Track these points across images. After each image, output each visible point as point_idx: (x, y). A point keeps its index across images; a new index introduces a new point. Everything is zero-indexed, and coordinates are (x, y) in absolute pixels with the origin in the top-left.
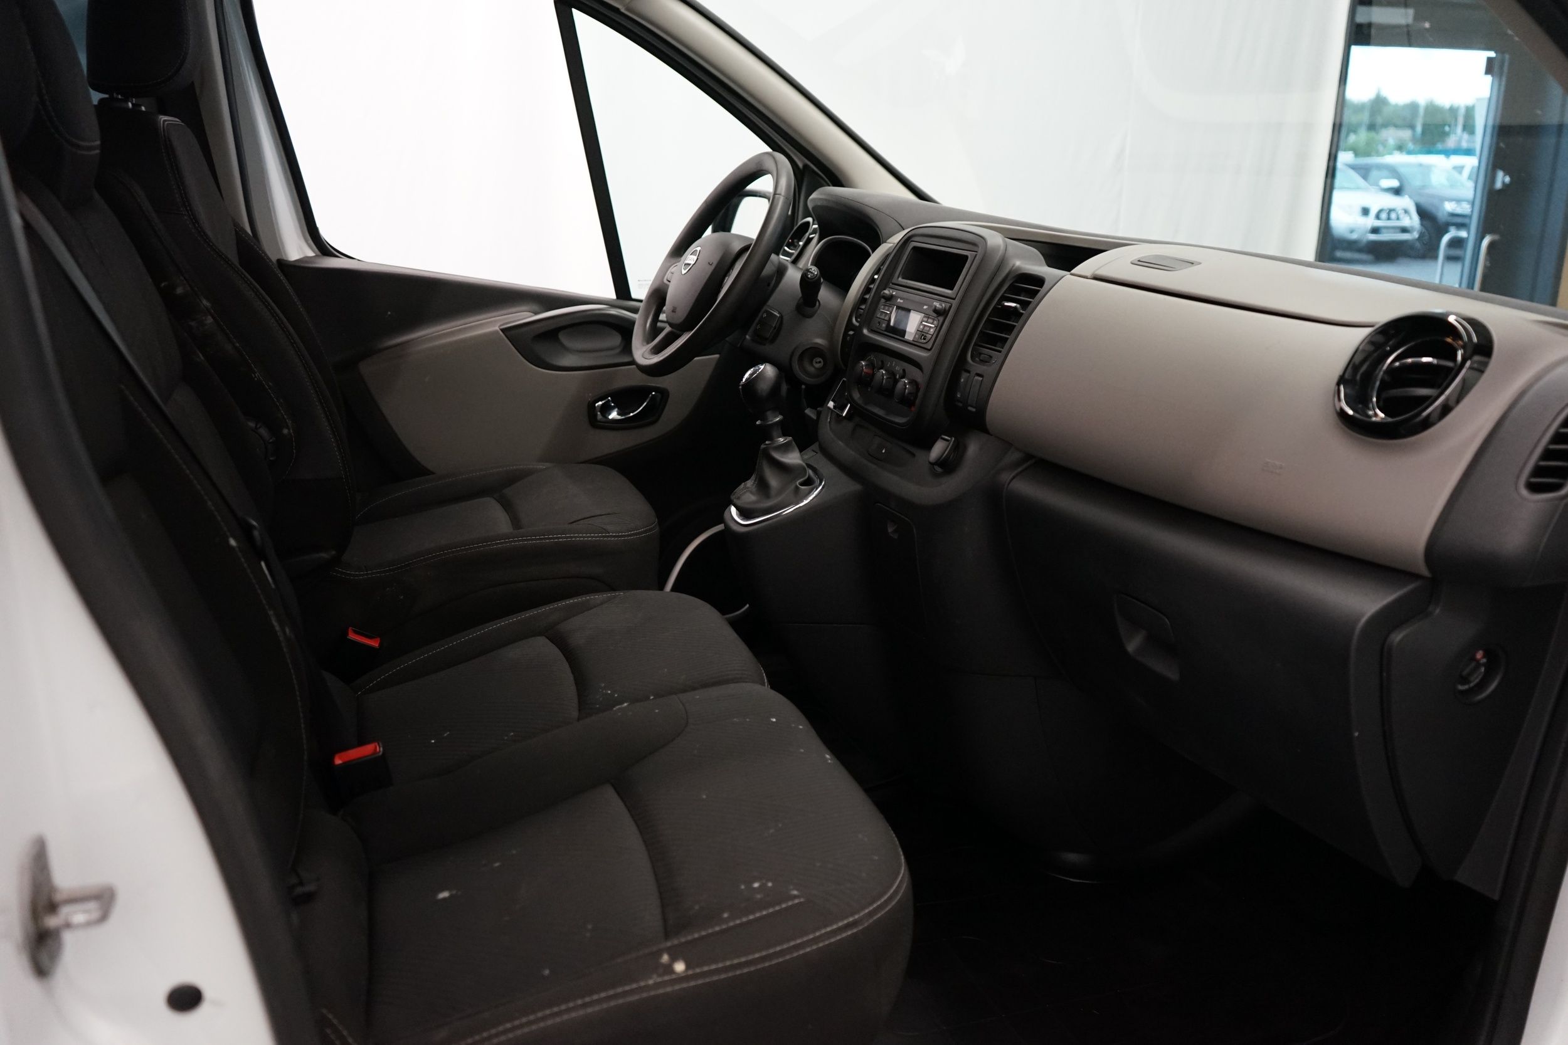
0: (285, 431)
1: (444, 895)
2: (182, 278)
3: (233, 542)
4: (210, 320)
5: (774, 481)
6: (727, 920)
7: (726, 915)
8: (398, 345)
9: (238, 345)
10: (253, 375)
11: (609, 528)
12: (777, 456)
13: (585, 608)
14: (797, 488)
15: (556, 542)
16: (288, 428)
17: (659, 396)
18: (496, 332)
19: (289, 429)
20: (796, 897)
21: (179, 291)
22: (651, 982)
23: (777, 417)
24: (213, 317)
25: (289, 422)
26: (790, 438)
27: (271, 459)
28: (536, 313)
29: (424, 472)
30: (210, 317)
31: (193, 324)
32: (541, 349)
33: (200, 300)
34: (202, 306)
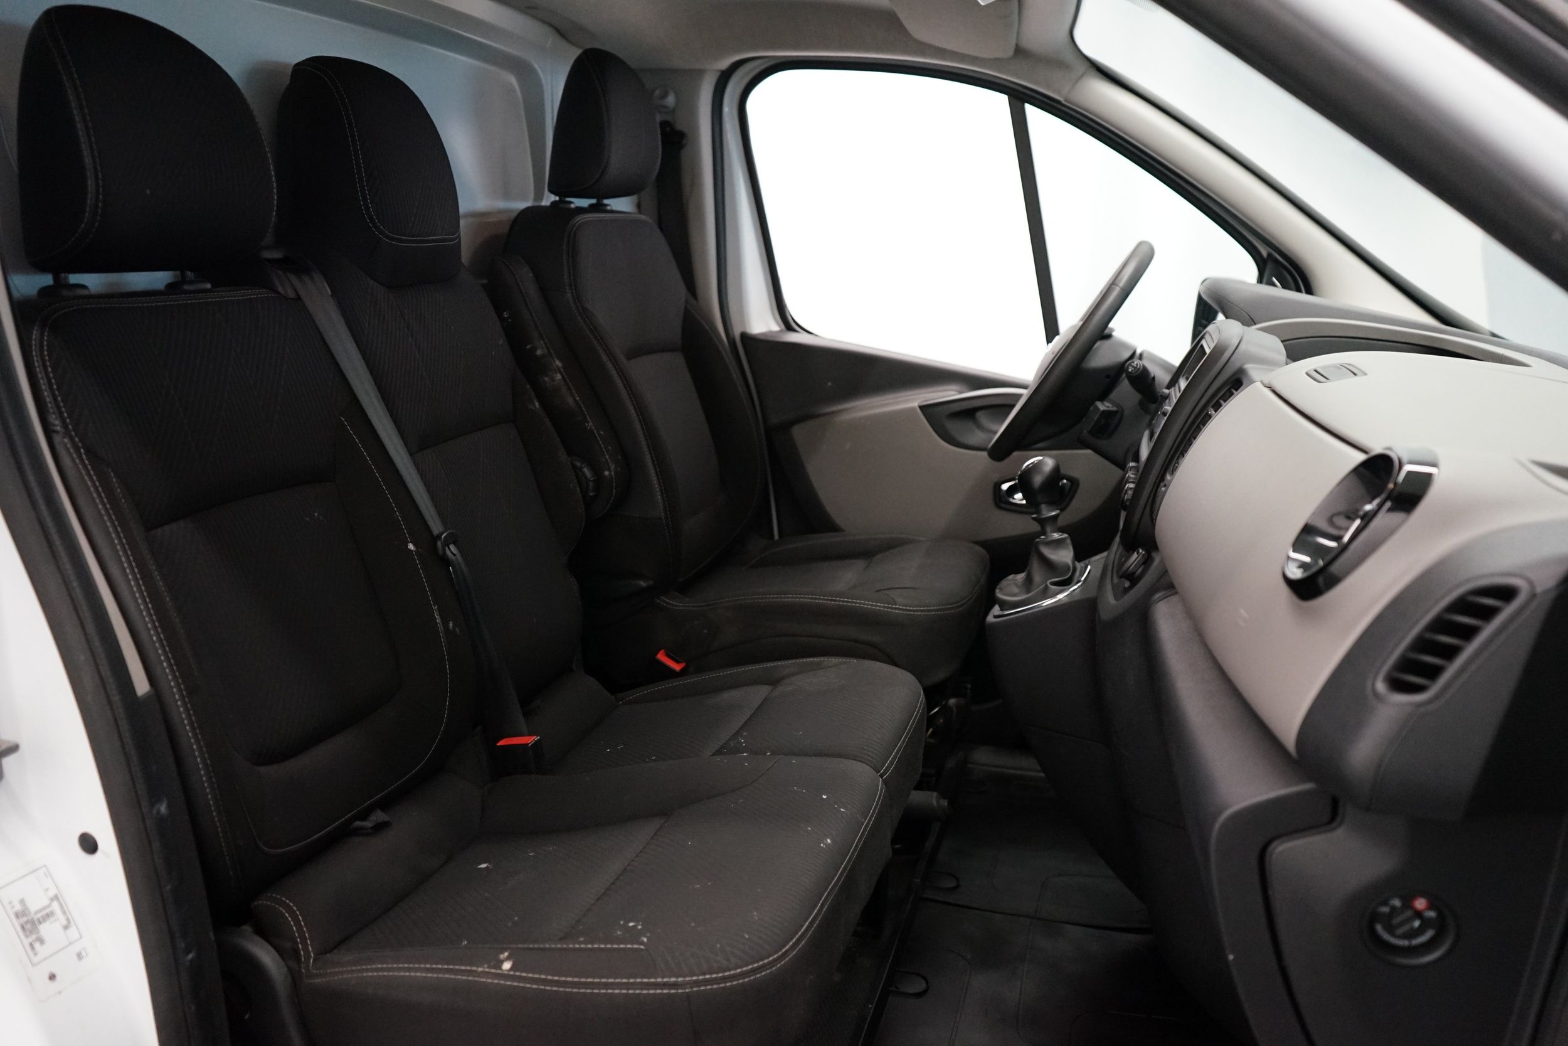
0: (607, 473)
1: (484, 866)
2: (542, 342)
3: (411, 547)
4: (559, 377)
5: (1037, 578)
6: (580, 943)
7: (582, 939)
8: (833, 412)
9: (578, 398)
10: (587, 424)
11: (899, 600)
12: (1046, 551)
13: (818, 667)
14: (1046, 587)
15: (839, 605)
16: (609, 470)
17: (1069, 483)
18: (913, 409)
19: (610, 472)
20: (642, 943)
21: (539, 352)
22: (480, 969)
23: (1053, 511)
24: (562, 374)
25: (612, 467)
26: (1065, 535)
27: (591, 494)
28: (961, 393)
29: (834, 528)
30: (559, 375)
31: (546, 379)
32: (953, 427)
33: (554, 360)
34: (555, 366)
